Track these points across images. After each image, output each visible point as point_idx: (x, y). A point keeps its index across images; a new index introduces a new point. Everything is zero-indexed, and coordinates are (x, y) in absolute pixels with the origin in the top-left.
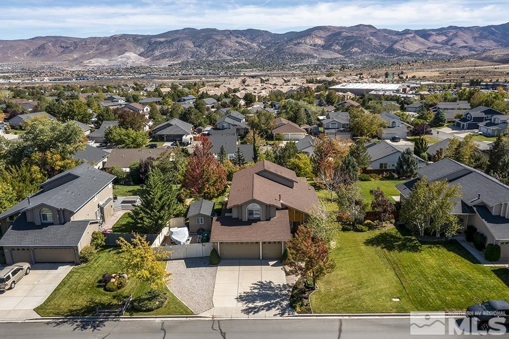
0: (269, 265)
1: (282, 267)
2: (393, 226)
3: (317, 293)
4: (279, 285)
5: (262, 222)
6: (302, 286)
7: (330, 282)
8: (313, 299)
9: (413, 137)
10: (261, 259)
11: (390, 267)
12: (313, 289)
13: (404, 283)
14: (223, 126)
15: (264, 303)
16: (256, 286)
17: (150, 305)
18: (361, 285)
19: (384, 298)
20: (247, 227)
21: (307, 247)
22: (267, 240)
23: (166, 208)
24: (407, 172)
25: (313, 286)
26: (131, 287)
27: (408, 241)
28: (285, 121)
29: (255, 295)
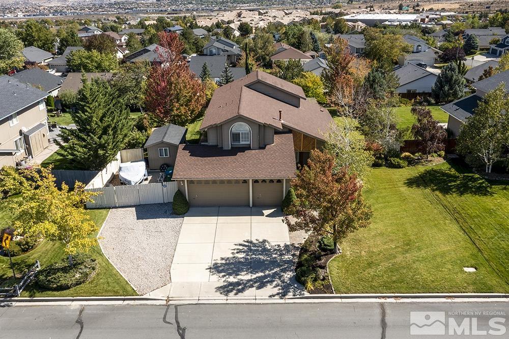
0: (263, 215)
1: (282, 218)
2: (442, 161)
3: (340, 259)
4: (279, 246)
5: (253, 151)
6: (314, 247)
7: (360, 241)
8: (333, 268)
9: (442, 65)
10: (251, 205)
11: (449, 217)
12: (333, 252)
13: (477, 242)
14: (211, 51)
15: (254, 276)
16: (241, 247)
17: (64, 279)
18: (408, 246)
19: (450, 267)
20: (230, 158)
21: (327, 184)
22: (261, 177)
23: (111, 132)
24: (448, 95)
25: (333, 247)
26: (44, 249)
27: (470, 180)
28: (286, 46)
29: (240, 262)
